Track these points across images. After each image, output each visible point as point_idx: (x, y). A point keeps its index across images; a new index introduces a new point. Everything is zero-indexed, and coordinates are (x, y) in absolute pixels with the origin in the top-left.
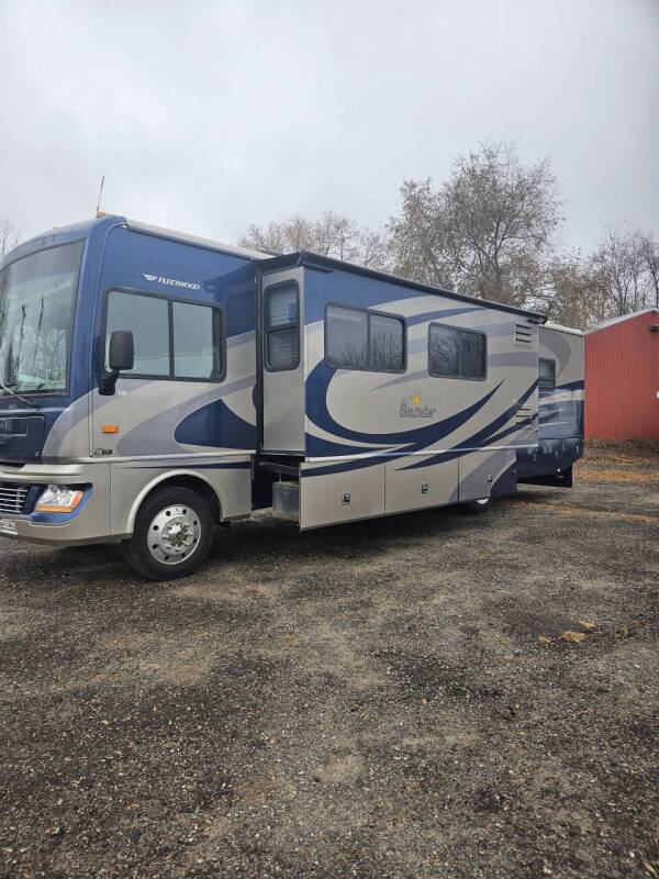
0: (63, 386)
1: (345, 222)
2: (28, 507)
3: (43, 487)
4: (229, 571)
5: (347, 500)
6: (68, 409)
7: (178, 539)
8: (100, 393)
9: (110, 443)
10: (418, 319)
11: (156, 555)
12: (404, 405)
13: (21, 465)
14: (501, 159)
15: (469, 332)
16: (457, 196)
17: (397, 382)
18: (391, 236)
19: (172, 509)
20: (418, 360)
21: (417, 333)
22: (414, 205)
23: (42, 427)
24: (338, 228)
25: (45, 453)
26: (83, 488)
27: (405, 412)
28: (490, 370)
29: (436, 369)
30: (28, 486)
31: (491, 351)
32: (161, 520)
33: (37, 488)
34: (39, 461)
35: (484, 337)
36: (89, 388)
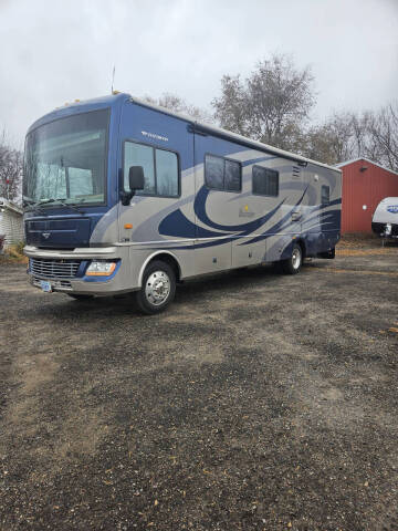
0: (102, 200)
1: (178, 101)
2: (80, 274)
3: (89, 261)
4: (185, 308)
5: (215, 261)
6: (107, 214)
7: (161, 290)
8: (123, 204)
9: (128, 234)
10: (247, 163)
11: (150, 299)
12: (241, 211)
13: (73, 249)
14: (284, 64)
15: (270, 170)
16: (256, 88)
17: (238, 197)
18: (215, 110)
19: (156, 273)
20: (247, 186)
21: (247, 171)
22: (230, 92)
23: (89, 226)
24: (173, 103)
25: (91, 241)
26: (116, 261)
27: (241, 214)
28: (280, 192)
29: (256, 190)
30: (79, 261)
31: (281, 181)
32: (152, 280)
33: (85, 263)
34: (87, 246)
35: (277, 174)
36: (117, 202)
